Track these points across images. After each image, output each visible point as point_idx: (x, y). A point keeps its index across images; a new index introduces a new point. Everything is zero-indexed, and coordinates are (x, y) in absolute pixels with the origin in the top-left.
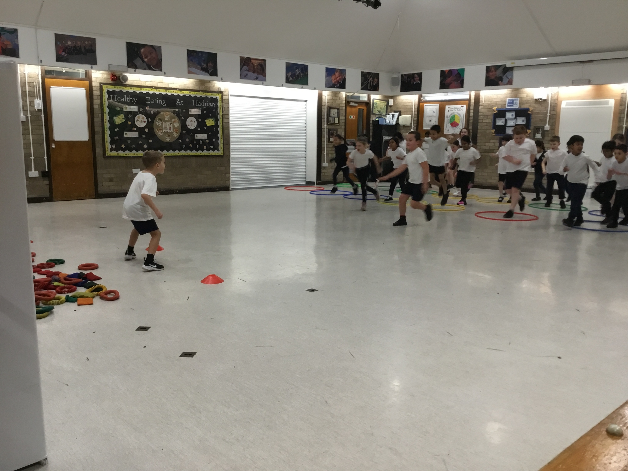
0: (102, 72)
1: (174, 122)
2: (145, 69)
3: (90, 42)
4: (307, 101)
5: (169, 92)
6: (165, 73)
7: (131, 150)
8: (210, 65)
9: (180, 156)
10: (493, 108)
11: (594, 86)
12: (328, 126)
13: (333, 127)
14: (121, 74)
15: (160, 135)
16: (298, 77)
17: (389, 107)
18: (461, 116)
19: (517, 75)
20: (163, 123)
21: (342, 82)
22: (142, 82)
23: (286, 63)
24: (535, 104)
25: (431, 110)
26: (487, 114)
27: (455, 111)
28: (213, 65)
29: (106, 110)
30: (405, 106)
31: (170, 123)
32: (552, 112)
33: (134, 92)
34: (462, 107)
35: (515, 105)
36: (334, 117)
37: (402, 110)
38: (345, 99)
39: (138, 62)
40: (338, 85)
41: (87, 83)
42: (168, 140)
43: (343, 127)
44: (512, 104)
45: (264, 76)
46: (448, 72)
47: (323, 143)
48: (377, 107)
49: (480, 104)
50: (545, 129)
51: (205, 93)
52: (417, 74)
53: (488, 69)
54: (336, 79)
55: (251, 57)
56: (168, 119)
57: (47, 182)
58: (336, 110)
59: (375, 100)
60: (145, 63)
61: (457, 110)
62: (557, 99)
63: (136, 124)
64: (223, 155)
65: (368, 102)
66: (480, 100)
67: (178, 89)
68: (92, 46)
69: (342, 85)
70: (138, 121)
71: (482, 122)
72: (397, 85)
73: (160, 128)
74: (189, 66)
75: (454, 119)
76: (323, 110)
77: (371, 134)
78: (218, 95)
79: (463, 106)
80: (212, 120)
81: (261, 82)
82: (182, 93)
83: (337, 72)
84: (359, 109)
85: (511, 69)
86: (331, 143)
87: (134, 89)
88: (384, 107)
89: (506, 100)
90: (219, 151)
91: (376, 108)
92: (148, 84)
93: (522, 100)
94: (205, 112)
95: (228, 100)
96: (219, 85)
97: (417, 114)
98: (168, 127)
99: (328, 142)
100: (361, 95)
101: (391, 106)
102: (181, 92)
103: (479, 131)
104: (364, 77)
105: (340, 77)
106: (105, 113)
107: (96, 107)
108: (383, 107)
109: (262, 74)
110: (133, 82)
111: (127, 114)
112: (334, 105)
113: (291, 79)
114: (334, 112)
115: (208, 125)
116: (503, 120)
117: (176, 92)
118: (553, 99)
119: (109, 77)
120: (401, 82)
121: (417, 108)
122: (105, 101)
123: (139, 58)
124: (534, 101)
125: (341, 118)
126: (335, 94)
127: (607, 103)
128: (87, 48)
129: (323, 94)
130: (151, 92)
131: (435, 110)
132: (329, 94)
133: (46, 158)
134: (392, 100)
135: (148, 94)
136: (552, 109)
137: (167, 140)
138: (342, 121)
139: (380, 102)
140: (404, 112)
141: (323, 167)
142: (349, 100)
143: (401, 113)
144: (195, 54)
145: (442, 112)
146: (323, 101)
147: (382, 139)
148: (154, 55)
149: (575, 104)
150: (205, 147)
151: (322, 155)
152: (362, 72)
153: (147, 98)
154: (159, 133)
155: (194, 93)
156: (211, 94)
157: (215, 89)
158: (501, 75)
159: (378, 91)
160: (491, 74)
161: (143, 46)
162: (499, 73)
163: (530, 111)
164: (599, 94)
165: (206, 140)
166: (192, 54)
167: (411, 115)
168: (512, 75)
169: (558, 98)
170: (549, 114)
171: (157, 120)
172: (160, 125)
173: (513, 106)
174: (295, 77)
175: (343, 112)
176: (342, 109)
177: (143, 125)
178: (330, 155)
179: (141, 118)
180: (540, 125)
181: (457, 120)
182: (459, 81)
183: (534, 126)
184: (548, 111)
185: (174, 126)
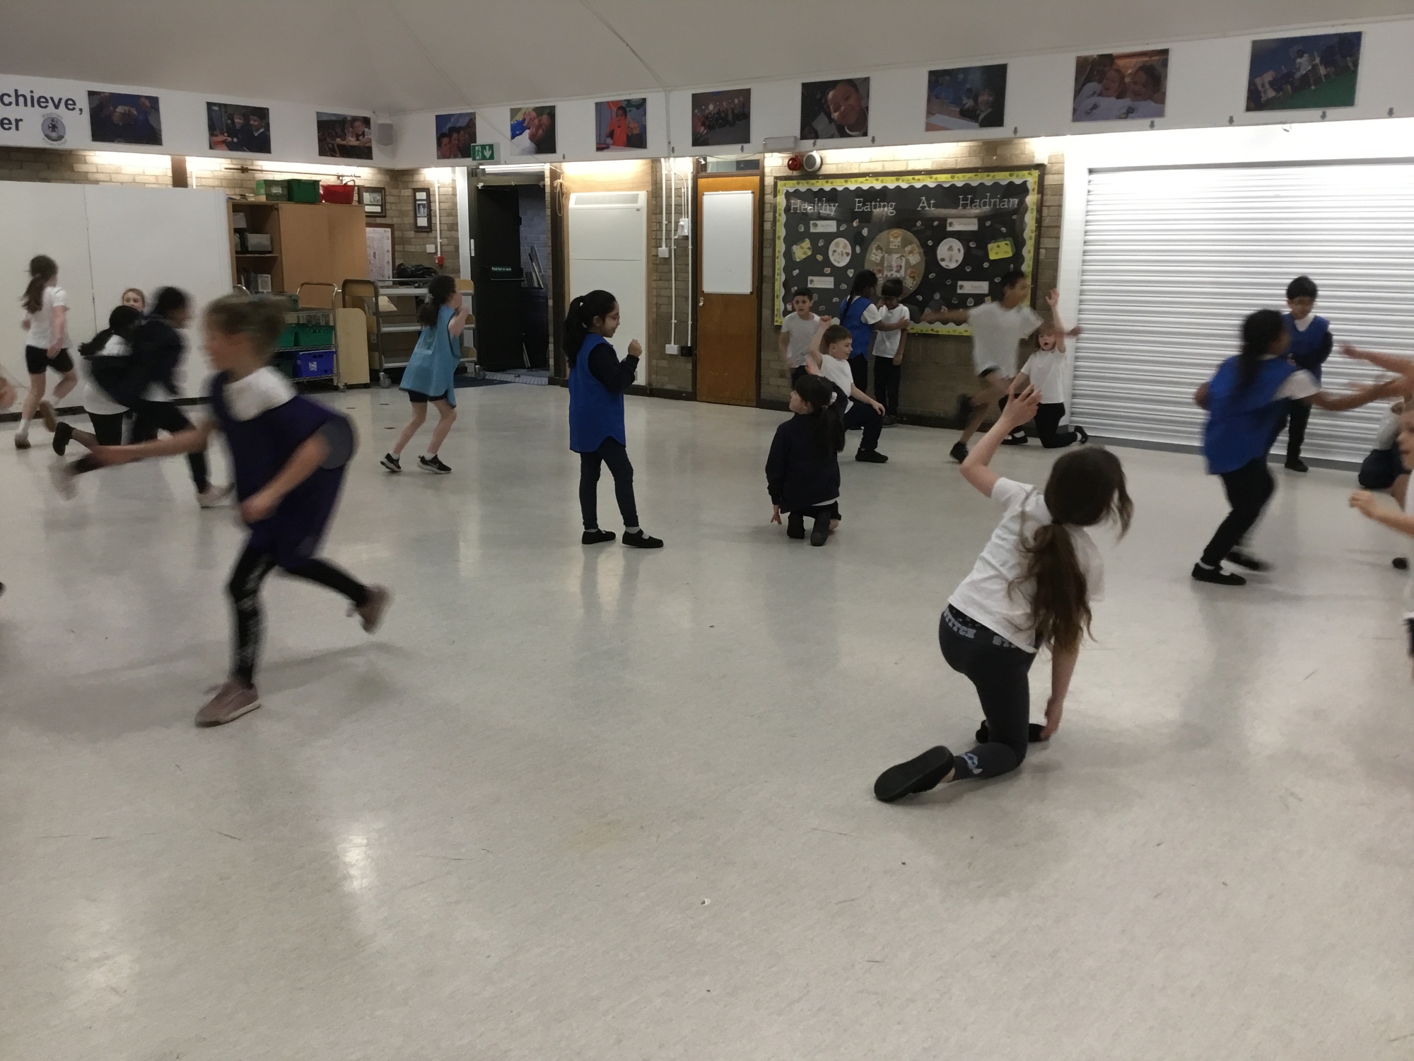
1: (911, 252)
3: (741, 99)
5: (903, 181)
8: (984, 98)
16: (1304, 83)
20: (886, 255)
23: (1256, 43)
28: (989, 99)
29: (781, 232)
31: (899, 255)
33: (834, 190)
39: (821, 123)
41: (757, 179)
45: (1155, 101)
51: (992, 174)
56: (896, 247)
57: (690, 366)
60: (833, 124)
63: (832, 259)
67: (923, 171)
68: (744, 106)
70: (836, 254)
78: (1029, 174)
80: (1006, 244)
81: (1148, 121)
82: (934, 180)
87: (832, 183)
92: (864, 168)
94: (988, 223)
95: (1062, 185)
96: (1038, 148)
98: (894, 264)
102: (931, 178)
106: (779, 238)
107: (767, 226)
111: (815, 238)
113: (1272, 94)
115: (992, 256)
117: (919, 180)
122: (780, 215)
128: (736, 112)
130: (865, 184)
133: (690, 322)
135: (859, 191)
144: (948, 78)
148: (852, 101)
153: (857, 200)
156: (1007, 173)
161: (833, 84)
166: (938, 80)
171: (872, 250)
172: (878, 262)
174: (1292, 83)
177: (843, 261)
179: (842, 245)
185: (907, 262)
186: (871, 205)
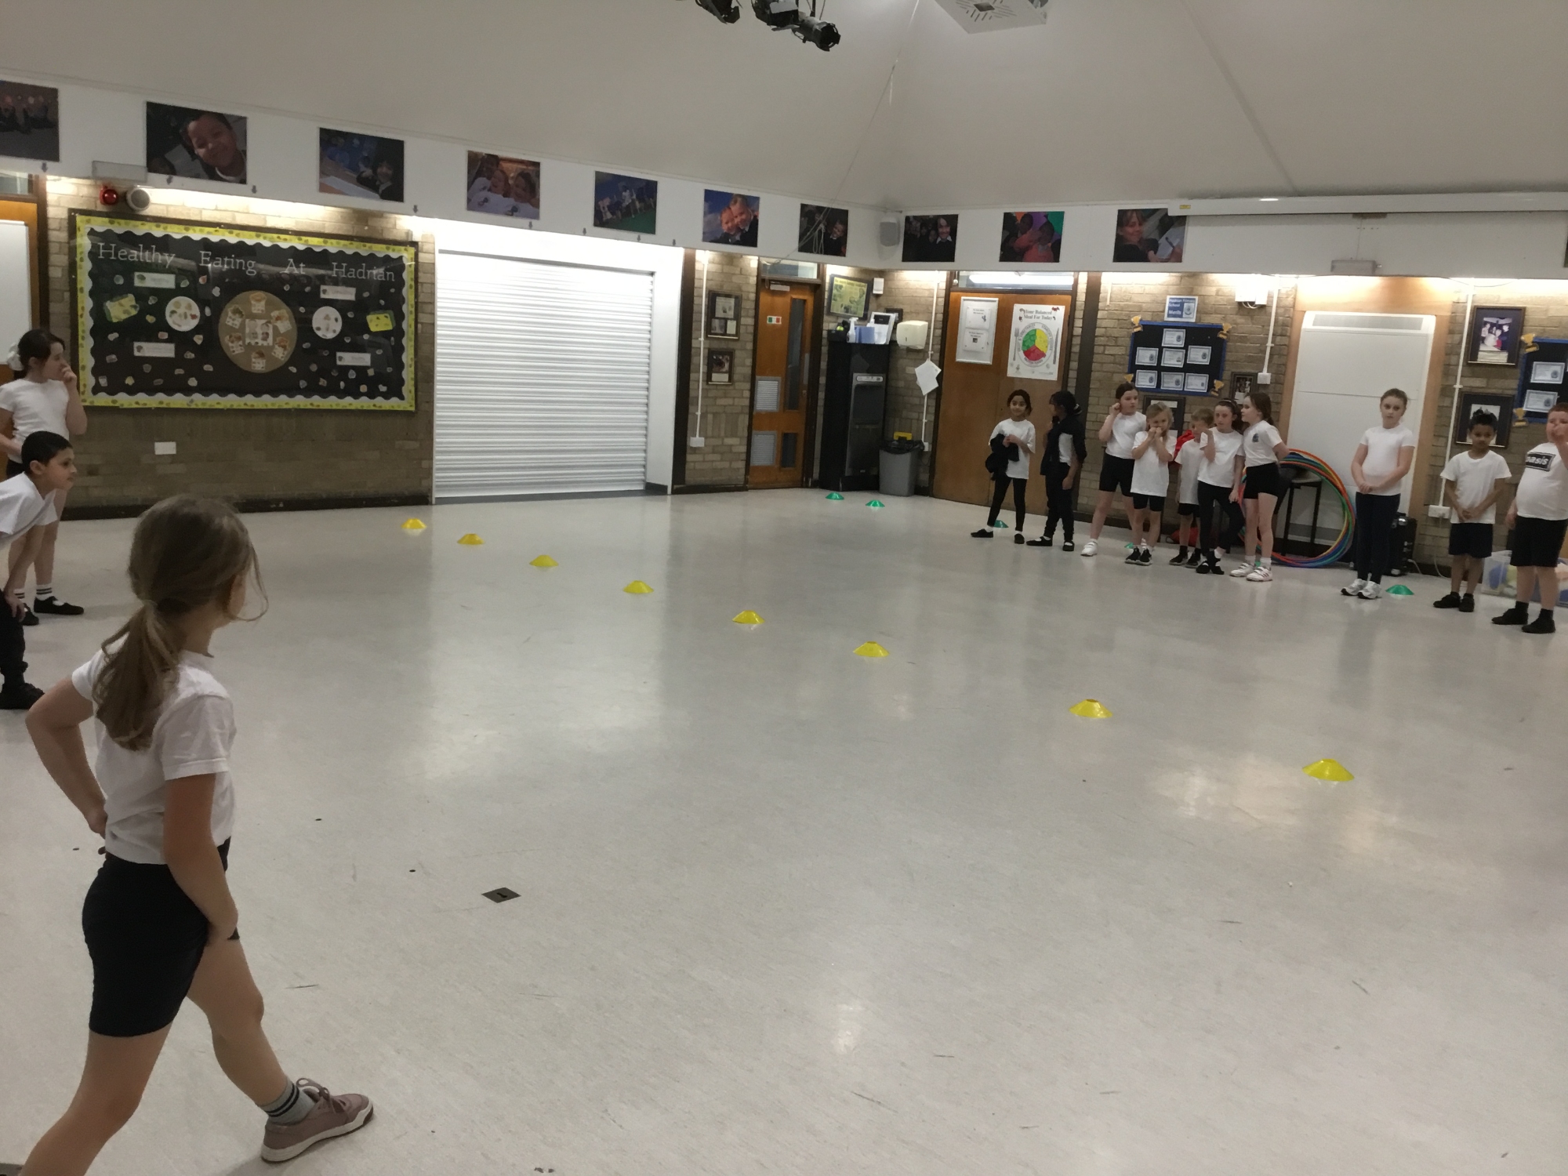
0: (74, 180)
1: (278, 318)
2: (197, 176)
3: (41, 99)
4: (656, 274)
5: (265, 238)
6: (254, 190)
7: (151, 391)
8: (384, 169)
9: (289, 410)
10: (1132, 320)
11: (1387, 278)
12: (708, 341)
13: (723, 345)
14: (132, 187)
15: (236, 352)
16: (628, 211)
17: (872, 299)
18: (1050, 334)
19: (1193, 237)
20: (247, 320)
21: (747, 229)
22: (189, 209)
23: (597, 173)
24: (1236, 314)
25: (977, 312)
26: (1116, 333)
27: (1038, 320)
28: (390, 172)
29: (85, 283)
30: (913, 296)
31: (264, 321)
32: (1278, 338)
33: (167, 237)
34: (1055, 309)
35: (1186, 314)
36: (726, 320)
37: (906, 309)
38: (756, 274)
39: (178, 156)
40: (738, 238)
41: (32, 207)
42: (259, 365)
43: (750, 346)
44: (1179, 312)
45: (533, 205)
46: (1023, 217)
47: (692, 385)
48: (841, 296)
49: (1100, 305)
50: (1259, 382)
51: (368, 245)
52: (945, 217)
53: (1123, 217)
54: (733, 220)
55: (501, 154)
56: (260, 312)
58: (732, 301)
59: (835, 278)
60: (197, 161)
61: (1041, 318)
62: (1294, 307)
63: (170, 320)
64: (413, 409)
65: (819, 282)
66: (1101, 295)
67: (292, 231)
68: (46, 109)
69: (749, 238)
70: (175, 316)
71: (1103, 353)
72: (894, 243)
73: (240, 334)
74: (323, 173)
75: (1034, 341)
76: (695, 298)
77: (824, 365)
78: (406, 250)
79: (1058, 309)
80: (386, 317)
81: (526, 221)
82: (303, 242)
83: (736, 202)
84: (795, 299)
85: (1181, 220)
86: (715, 387)
87: (165, 228)
88: (860, 297)
89: (1165, 300)
90: (402, 398)
91: (838, 299)
92: (207, 216)
93: (1204, 304)
94: (366, 295)
95: (434, 264)
96: (406, 223)
97: (943, 321)
98: (259, 331)
99: (707, 384)
100: (801, 264)
101: (878, 296)
102: (300, 239)
103: (1095, 375)
104: (807, 219)
105: (744, 217)
106: (82, 290)
107: (56, 272)
108: (856, 297)
109: (529, 201)
110: (165, 208)
111: (141, 295)
112: (726, 289)
113: (609, 216)
114: (725, 305)
115: (373, 328)
116: (1154, 352)
117: (285, 240)
118: (1282, 304)
119: (96, 193)
120: (906, 233)
121: (943, 304)
122: (82, 260)
123: (180, 147)
124: (1236, 306)
125: (743, 321)
126: (730, 260)
127: (1417, 325)
128: (31, 115)
129: (698, 257)
130: (215, 237)
131: (987, 313)
132: (714, 259)
134: (882, 280)
135: (205, 243)
136: (1279, 332)
137: (254, 367)
138: (747, 329)
139: (849, 284)
140: (911, 312)
141: (692, 448)
142: (767, 276)
143: (904, 317)
144: (342, 140)
145: (1004, 319)
146: (697, 276)
147: (850, 380)
148: (224, 139)
149: (1336, 322)
150: (363, 388)
151: (690, 417)
152: (803, 206)
153: (203, 252)
154: (234, 349)
155: (338, 243)
156: (384, 246)
157: (400, 235)
158: (1154, 236)
159: (844, 255)
160: (1130, 230)
161: (196, 114)
162: (1149, 228)
163: (1225, 332)
164: (1399, 301)
165: (365, 368)
166: (330, 140)
167: (927, 323)
168: (1182, 238)
169: (1294, 303)
170: (1269, 344)
171: (227, 315)
172: (237, 327)
173: (1181, 316)
174: (621, 210)
175: (748, 305)
176: (748, 299)
177: (187, 325)
178: (710, 417)
179: (184, 305)
180: (1248, 369)
181: (1040, 344)
182: (1050, 244)
183: (1232, 373)
184: (1268, 335)
185: (276, 329)
186: (223, 263)
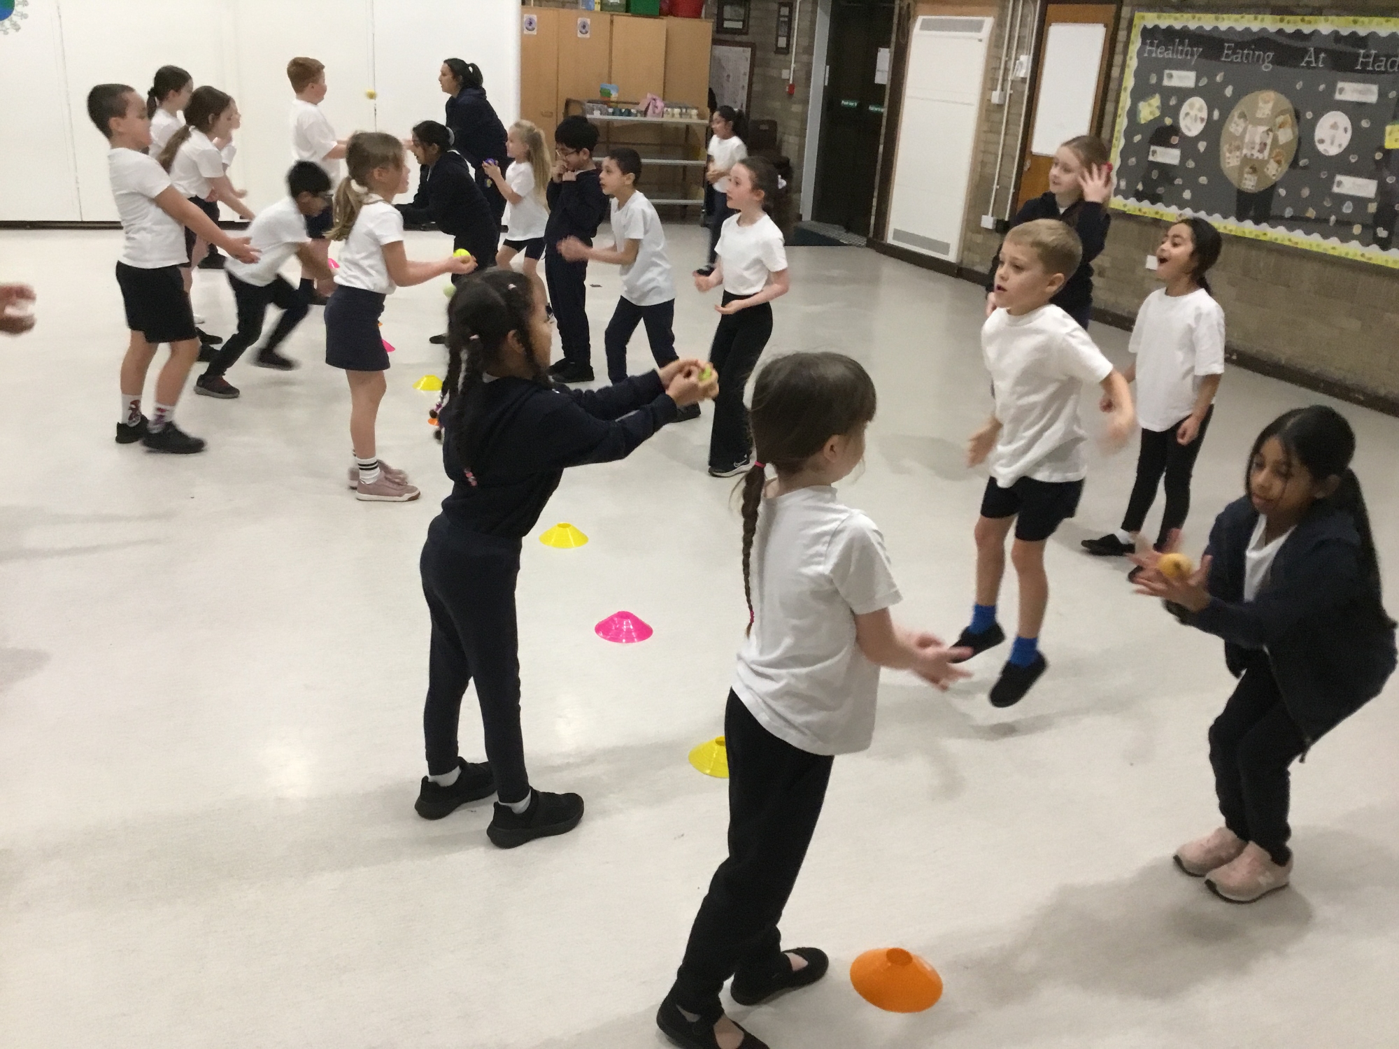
1: (1281, 126)
7: (1153, 201)
9: (1268, 243)
15: (1231, 165)
20: (1250, 127)
29: (1129, 82)
31: (1265, 128)
33: (1201, 29)
41: (1114, 8)
42: (1248, 183)
56: (1265, 116)
63: (1182, 124)
70: (1188, 118)
73: (1237, 143)
87: (1200, 19)
98: (1257, 140)
102: (1328, 19)
106: (1126, 89)
111: (1167, 93)
117: (1310, 22)
122: (1131, 58)
130: (1241, 24)
133: (1012, 190)
137: (1244, 184)
150: (1357, 229)
153: (1226, 45)
154: (1230, 160)
171: (1233, 116)
172: (1238, 134)
179: (1197, 107)
185: (1275, 140)
186: (1243, 54)
